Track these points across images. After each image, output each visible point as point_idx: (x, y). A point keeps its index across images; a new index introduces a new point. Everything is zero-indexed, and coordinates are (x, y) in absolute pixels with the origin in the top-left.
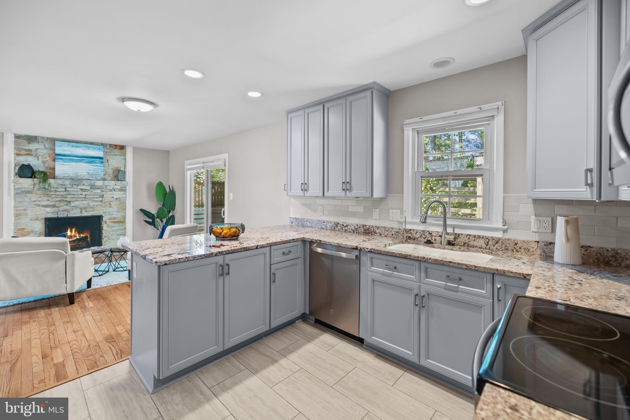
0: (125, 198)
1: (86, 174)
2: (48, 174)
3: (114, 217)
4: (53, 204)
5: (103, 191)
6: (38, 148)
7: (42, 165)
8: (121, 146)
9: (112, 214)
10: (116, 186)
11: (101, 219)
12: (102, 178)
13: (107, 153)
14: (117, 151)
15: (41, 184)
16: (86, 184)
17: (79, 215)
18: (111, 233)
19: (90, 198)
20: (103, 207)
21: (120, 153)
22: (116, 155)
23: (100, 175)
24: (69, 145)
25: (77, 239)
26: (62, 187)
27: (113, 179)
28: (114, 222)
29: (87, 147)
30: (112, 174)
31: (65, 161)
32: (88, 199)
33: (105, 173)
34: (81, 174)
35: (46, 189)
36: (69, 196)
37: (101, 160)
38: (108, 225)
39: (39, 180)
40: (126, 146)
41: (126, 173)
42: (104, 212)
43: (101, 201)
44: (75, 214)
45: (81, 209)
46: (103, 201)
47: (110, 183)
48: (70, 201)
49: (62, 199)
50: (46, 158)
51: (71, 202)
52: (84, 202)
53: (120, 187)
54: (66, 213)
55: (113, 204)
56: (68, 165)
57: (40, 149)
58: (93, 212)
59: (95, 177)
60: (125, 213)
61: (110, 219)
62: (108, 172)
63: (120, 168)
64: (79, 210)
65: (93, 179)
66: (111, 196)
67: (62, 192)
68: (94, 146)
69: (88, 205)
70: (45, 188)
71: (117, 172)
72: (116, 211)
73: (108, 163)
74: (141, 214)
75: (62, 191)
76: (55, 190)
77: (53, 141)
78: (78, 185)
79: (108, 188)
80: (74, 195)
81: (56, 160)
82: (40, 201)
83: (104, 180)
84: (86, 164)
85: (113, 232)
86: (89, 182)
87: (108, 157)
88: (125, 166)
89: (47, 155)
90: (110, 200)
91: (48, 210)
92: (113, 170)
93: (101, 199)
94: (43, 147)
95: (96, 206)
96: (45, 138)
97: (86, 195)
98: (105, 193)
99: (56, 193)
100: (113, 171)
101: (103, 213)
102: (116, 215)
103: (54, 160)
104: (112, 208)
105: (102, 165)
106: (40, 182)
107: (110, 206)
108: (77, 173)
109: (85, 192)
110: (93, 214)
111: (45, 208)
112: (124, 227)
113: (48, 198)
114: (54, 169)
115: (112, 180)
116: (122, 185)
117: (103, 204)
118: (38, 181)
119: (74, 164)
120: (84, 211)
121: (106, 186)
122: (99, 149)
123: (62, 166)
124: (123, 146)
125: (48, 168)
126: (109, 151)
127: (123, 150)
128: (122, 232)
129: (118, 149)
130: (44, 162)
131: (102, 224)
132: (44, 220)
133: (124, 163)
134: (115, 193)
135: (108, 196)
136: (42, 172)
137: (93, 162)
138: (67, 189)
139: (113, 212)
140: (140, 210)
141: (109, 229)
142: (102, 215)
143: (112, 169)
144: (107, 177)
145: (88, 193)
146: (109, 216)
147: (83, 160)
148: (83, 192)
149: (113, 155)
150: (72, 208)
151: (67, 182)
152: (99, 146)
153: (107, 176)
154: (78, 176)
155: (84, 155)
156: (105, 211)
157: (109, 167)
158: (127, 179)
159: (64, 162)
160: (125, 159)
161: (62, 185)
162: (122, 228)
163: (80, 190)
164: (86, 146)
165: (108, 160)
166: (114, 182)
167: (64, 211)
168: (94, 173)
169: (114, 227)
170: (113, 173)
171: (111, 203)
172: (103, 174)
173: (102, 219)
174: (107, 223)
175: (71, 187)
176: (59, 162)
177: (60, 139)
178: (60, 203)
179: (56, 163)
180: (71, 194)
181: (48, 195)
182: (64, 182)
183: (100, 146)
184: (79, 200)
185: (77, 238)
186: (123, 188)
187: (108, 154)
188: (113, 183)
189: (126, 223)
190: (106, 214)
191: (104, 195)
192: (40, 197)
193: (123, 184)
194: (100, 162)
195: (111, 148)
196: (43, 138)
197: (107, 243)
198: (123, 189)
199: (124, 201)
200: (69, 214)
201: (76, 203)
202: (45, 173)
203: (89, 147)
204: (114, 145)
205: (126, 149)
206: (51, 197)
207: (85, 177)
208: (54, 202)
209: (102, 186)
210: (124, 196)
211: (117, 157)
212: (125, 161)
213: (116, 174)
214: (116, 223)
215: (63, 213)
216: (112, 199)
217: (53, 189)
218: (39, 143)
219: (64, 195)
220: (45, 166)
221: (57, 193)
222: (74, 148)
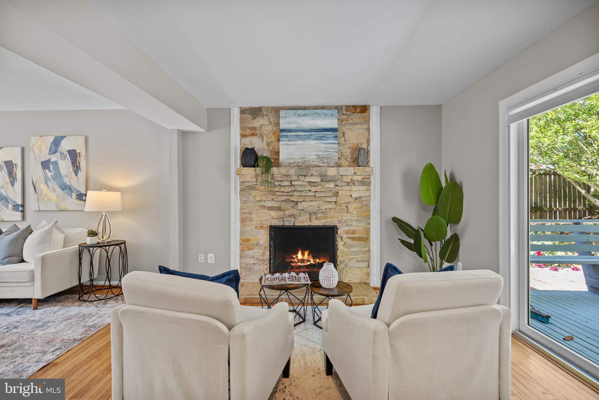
0: (369, 197)
1: (315, 157)
2: (273, 161)
3: (353, 230)
4: (278, 206)
5: (337, 185)
6: (263, 123)
7: (266, 147)
8: (363, 106)
9: (350, 224)
10: (355, 177)
11: (335, 232)
12: (337, 163)
13: (342, 121)
14: (357, 117)
15: (263, 175)
16: (315, 174)
17: (307, 224)
18: (348, 256)
19: (321, 197)
20: (338, 213)
21: (361, 119)
22: (355, 124)
23: (333, 158)
24: (295, 114)
25: (311, 265)
26: (287, 180)
27: (352, 164)
28: (354, 239)
29: (317, 115)
30: (350, 157)
31: (290, 139)
32: (318, 199)
33: (340, 156)
34: (309, 157)
35: (269, 182)
36: (296, 194)
37: (335, 134)
38: (345, 243)
39: (261, 169)
40: (370, 106)
41: (369, 154)
42: (339, 221)
43: (335, 202)
44: (303, 222)
45: (310, 214)
46: (338, 203)
47: (347, 171)
48: (297, 202)
49: (288, 198)
50: (271, 138)
51: (299, 203)
52: (313, 203)
53: (362, 177)
54: (293, 219)
55: (351, 207)
56: (294, 145)
57: (264, 125)
58: (325, 220)
59: (327, 162)
60: (369, 224)
61: (347, 233)
62: (345, 154)
63: (361, 145)
64: (308, 216)
65: (325, 165)
66: (348, 194)
67: (287, 188)
68: (326, 111)
69: (318, 209)
70: (267, 181)
71: (357, 152)
72: (356, 220)
73: (344, 138)
74: (394, 227)
75: (287, 186)
76: (280, 185)
77: (277, 110)
78: (305, 176)
79: (345, 178)
80: (301, 192)
81: (280, 139)
82: (265, 201)
83: (339, 166)
84: (315, 142)
85: (351, 255)
86: (318, 171)
87: (344, 129)
88: (368, 141)
89: (271, 133)
90: (347, 201)
91: (273, 213)
92: (351, 150)
93: (334, 199)
94: (267, 123)
95: (328, 210)
96: (270, 109)
97: (315, 192)
98: (340, 188)
99: (280, 189)
100: (351, 152)
101: (337, 223)
102: (357, 226)
103: (279, 140)
104: (350, 213)
105: (336, 142)
106: (262, 173)
107: (347, 211)
108: (304, 156)
109: (314, 187)
110: (325, 223)
111: (270, 212)
112: (367, 249)
113: (273, 197)
114: (279, 152)
115: (350, 166)
116: (365, 174)
117: (338, 207)
118: (261, 171)
119: (300, 142)
120: (313, 217)
121: (342, 176)
122: (332, 116)
123: (287, 146)
124: (366, 106)
125: (273, 153)
126: (345, 117)
127: (365, 114)
128: (364, 257)
129: (358, 113)
130: (268, 144)
131: (336, 241)
132: (269, 228)
133: (367, 135)
134: (354, 188)
135: (344, 192)
136: (266, 157)
137: (324, 137)
138: (292, 182)
139: (351, 220)
140: (392, 218)
141: (347, 250)
142: (336, 226)
143: (350, 148)
144: (343, 162)
145: (318, 189)
146: (346, 228)
147: (312, 135)
148: (312, 186)
149: (351, 124)
150: (299, 212)
151: (292, 172)
152: (331, 111)
153: (344, 159)
154: (305, 161)
155: (313, 127)
156: (340, 219)
157: (346, 145)
158: (372, 164)
159: (289, 141)
160: (368, 129)
161: (286, 176)
162: (363, 249)
163: (308, 184)
164: (315, 114)
165: (344, 133)
166: (352, 168)
167: (290, 216)
168: (325, 155)
169: (352, 246)
170: (352, 154)
171: (349, 206)
172: (337, 156)
173: (337, 233)
174: (344, 240)
175: (297, 179)
176: (284, 141)
177: (285, 107)
178: (286, 204)
179: (281, 143)
180: (298, 190)
181: (273, 193)
182: (288, 171)
183: (334, 110)
184: (308, 200)
185: (311, 263)
186: (366, 180)
187: (344, 123)
188: (351, 170)
189: (369, 241)
190: (341, 224)
191: (339, 191)
192: (265, 195)
193: (366, 172)
194: (333, 136)
195: (348, 113)
196: (267, 108)
197: (343, 273)
198: (366, 182)
199: (367, 202)
200: (296, 221)
201: (304, 205)
202: (268, 159)
203: (319, 114)
204: (353, 106)
205: (369, 111)
206: (276, 196)
207: (313, 163)
208: (279, 203)
209: (336, 177)
210: (367, 194)
211: (356, 126)
212: (369, 133)
213: (355, 155)
214: (356, 240)
215: (289, 219)
216: (350, 200)
217: (277, 183)
218: (264, 117)
219: (289, 192)
220: (270, 150)
221: (282, 190)
222: (300, 118)
